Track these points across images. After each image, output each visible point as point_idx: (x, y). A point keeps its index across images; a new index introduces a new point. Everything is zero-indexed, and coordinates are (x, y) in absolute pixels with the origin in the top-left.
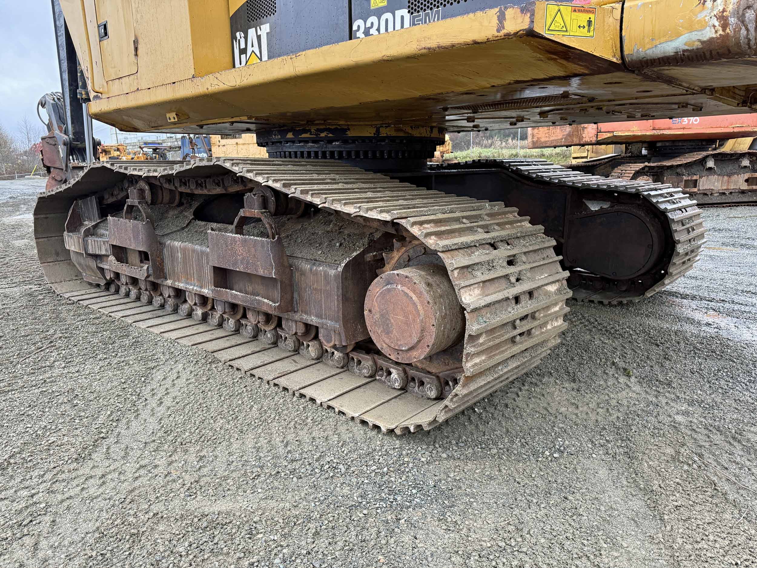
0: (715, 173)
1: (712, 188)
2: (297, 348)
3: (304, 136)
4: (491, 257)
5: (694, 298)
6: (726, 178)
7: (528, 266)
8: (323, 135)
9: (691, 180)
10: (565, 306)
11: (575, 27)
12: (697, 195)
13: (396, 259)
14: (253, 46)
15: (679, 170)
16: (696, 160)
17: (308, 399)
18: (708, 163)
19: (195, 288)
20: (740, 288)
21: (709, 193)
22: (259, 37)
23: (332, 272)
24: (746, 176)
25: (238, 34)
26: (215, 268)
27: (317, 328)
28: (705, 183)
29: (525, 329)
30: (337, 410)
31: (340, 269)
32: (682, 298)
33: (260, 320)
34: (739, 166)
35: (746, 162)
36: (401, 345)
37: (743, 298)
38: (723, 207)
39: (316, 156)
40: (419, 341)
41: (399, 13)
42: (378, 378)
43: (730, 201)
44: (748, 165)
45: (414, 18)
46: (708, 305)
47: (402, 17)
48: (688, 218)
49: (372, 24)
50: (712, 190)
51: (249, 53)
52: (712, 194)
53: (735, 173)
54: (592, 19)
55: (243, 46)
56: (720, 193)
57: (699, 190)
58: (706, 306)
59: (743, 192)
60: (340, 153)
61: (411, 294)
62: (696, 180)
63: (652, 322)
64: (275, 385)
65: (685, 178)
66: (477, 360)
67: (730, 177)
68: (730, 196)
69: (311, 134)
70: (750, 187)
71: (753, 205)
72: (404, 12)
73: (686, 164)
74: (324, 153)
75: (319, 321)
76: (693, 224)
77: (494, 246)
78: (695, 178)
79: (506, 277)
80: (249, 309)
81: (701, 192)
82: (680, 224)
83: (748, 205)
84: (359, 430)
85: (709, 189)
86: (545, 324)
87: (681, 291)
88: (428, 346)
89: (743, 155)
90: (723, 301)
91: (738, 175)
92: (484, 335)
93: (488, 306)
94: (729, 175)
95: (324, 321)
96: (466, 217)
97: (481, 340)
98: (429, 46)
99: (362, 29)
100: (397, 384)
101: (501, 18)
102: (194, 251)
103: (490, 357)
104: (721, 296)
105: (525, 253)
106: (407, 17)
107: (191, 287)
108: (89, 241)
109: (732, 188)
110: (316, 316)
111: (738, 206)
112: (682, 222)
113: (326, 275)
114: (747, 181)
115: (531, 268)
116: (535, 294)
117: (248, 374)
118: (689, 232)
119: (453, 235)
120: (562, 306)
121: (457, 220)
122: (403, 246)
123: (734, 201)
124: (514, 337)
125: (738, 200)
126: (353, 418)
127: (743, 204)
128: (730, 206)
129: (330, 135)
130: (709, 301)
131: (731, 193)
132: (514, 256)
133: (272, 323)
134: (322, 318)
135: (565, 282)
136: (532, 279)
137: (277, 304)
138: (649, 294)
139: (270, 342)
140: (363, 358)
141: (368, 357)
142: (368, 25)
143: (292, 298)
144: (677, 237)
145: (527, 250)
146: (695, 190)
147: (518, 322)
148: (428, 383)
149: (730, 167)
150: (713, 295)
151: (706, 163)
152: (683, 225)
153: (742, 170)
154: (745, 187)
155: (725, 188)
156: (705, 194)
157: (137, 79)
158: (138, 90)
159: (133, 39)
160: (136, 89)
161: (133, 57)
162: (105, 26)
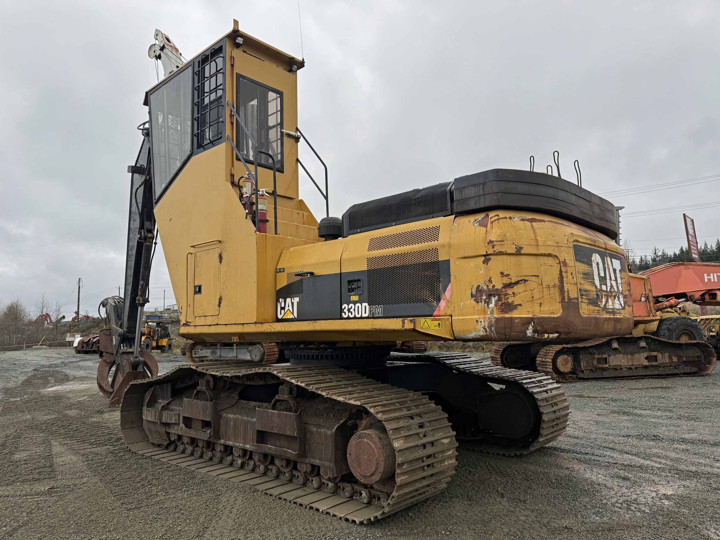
0: (620, 353)
1: (620, 364)
2: (305, 482)
3: (310, 346)
4: (409, 424)
5: (569, 451)
6: (629, 356)
7: (430, 429)
8: (322, 346)
9: (602, 358)
10: (455, 452)
11: (433, 326)
12: (609, 370)
13: (364, 424)
14: (289, 307)
15: (591, 350)
16: (603, 343)
17: (314, 509)
18: (613, 345)
19: (241, 445)
20: (604, 445)
21: (618, 368)
22: (292, 303)
23: (329, 432)
24: (646, 355)
25: (280, 299)
26: (258, 431)
27: (319, 467)
28: (613, 359)
29: (429, 463)
30: (331, 514)
31: (334, 430)
32: (561, 452)
33: (283, 464)
34: (638, 346)
35: (643, 344)
36: (367, 473)
37: (601, 452)
38: (632, 379)
39: (317, 358)
40: (376, 470)
41: (364, 304)
42: (354, 498)
43: (637, 375)
44: (645, 346)
45: (371, 307)
46: (576, 456)
47: (365, 306)
48: (551, 397)
49: (351, 307)
50: (621, 365)
51: (286, 309)
52: (621, 369)
53: (636, 353)
54: (440, 323)
55: (283, 305)
56: (628, 368)
57: (610, 366)
58: (574, 457)
59: (646, 367)
60: (332, 356)
61: (372, 444)
62: (606, 358)
63: (532, 468)
64: (295, 503)
65: (596, 356)
66: (403, 478)
67: (632, 355)
68: (635, 370)
69: (315, 346)
70: (651, 363)
71: (656, 378)
72: (366, 304)
73: (596, 345)
74: (322, 356)
75: (321, 462)
76: (555, 401)
77: (412, 418)
78: (604, 356)
79: (418, 434)
80: (276, 457)
81: (612, 367)
82: (545, 401)
83: (651, 378)
84: (344, 524)
85: (618, 365)
86: (443, 461)
87: (563, 447)
88: (380, 473)
89: (640, 338)
90: (587, 453)
91: (639, 354)
92: (406, 464)
93: (407, 449)
94: (632, 354)
95: (324, 462)
96: (398, 403)
97: (405, 467)
98: (376, 328)
99: (347, 308)
100: (365, 500)
101: (403, 323)
102: (242, 420)
103: (410, 477)
104: (588, 450)
105: (429, 422)
106: (368, 307)
107: (238, 444)
108: (164, 414)
109: (636, 364)
110: (319, 460)
111: (644, 378)
112: (546, 400)
113: (326, 434)
114: (646, 358)
115: (432, 430)
116: (435, 444)
117: (277, 497)
118: (553, 406)
119: (391, 412)
120: (454, 451)
121: (394, 404)
122: (368, 417)
123: (640, 374)
124: (424, 467)
125: (643, 374)
126: (341, 518)
127: (647, 377)
128: (637, 379)
129: (326, 346)
130: (577, 453)
131: (636, 368)
132: (423, 423)
133: (290, 466)
134: (322, 461)
135: (454, 438)
136: (433, 435)
137: (296, 453)
138: (532, 449)
139: (287, 480)
140: (346, 486)
141: (349, 485)
142: (350, 307)
143: (305, 449)
144: (542, 410)
145: (429, 420)
146: (607, 366)
147: (425, 458)
148: (382, 498)
149: (631, 348)
150: (583, 450)
151: (611, 344)
152: (548, 402)
153: (642, 350)
154: (646, 363)
155: (631, 364)
156: (616, 369)
157: (218, 318)
158: (217, 324)
159: (219, 298)
160: (216, 323)
161: (217, 307)
162: (200, 287)
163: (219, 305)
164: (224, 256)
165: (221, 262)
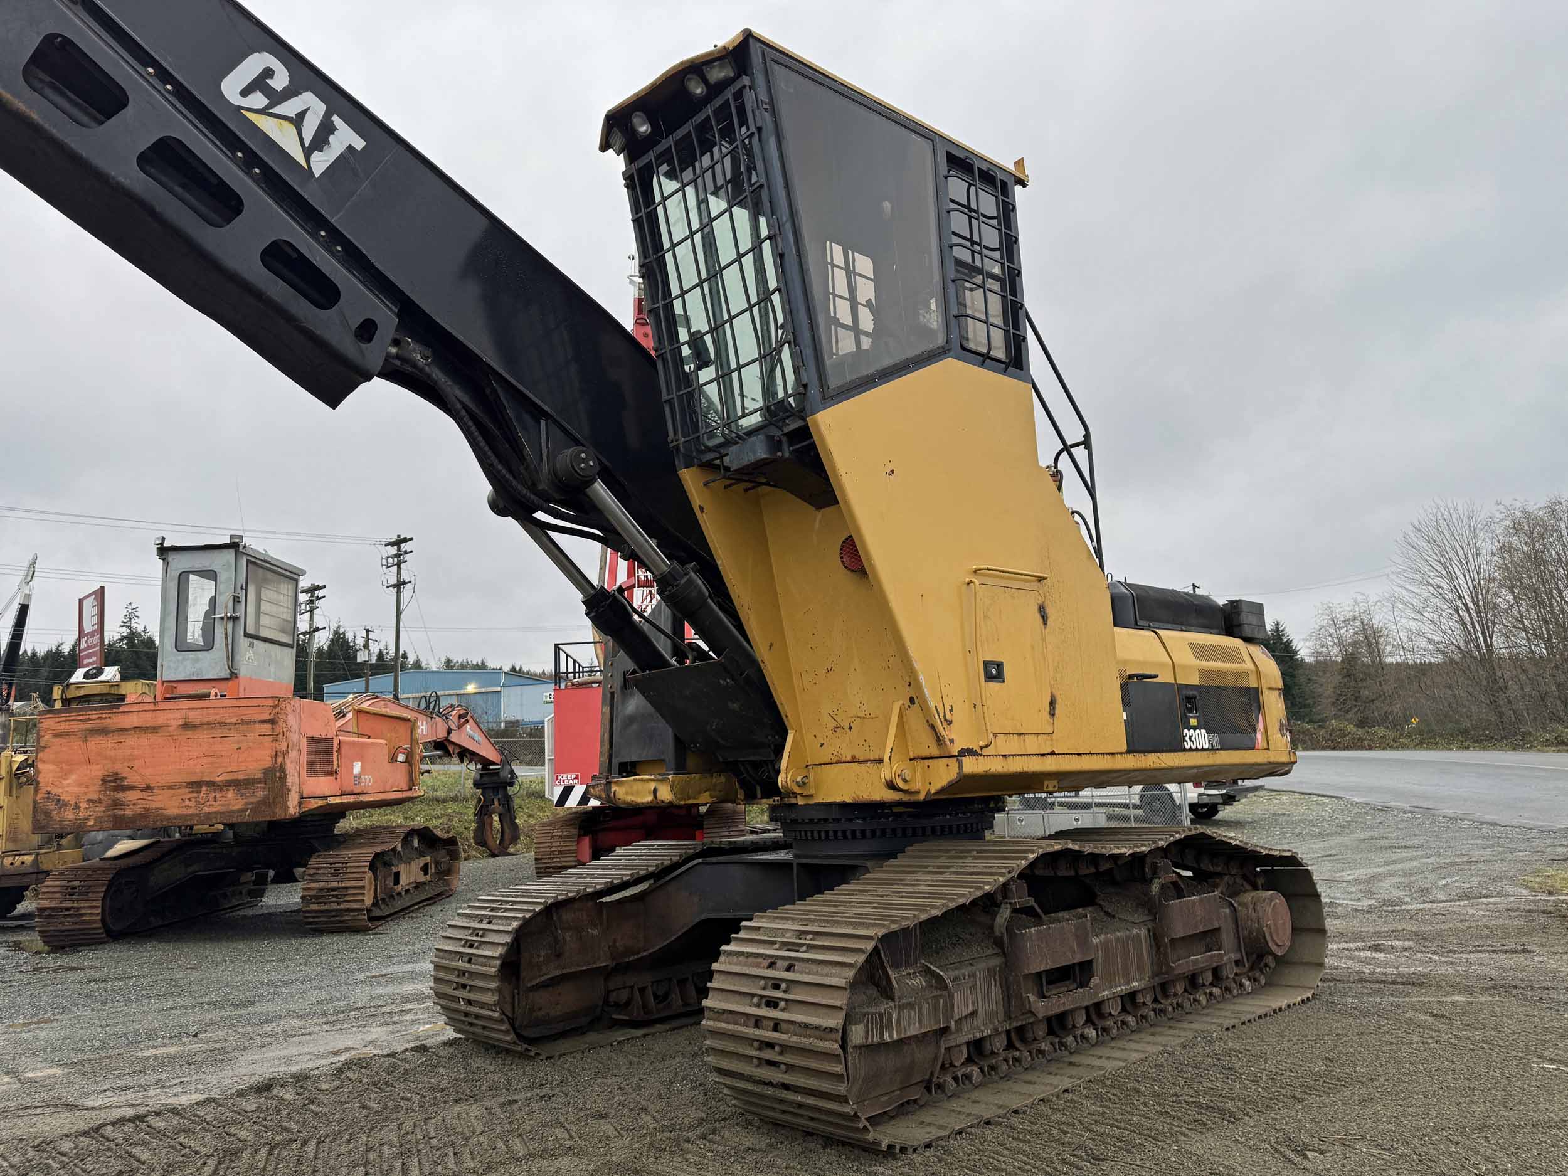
24: (420, 862)
44: (418, 846)
45: (1209, 736)
49: (1192, 734)
59: (422, 886)
68: (417, 893)
70: (422, 879)
72: (1205, 732)
89: (411, 833)
91: (414, 861)
94: (409, 862)
99: (1188, 736)
106: (1206, 735)
108: (955, 995)
109: (413, 881)
114: (423, 869)
142: (1190, 734)
149: (409, 851)
153: (416, 854)
157: (1052, 740)
158: (1053, 753)
159: (1049, 699)
160: (1049, 751)
161: (1048, 717)
162: (999, 665)
163: (1052, 714)
164: (1050, 612)
165: (1045, 623)
